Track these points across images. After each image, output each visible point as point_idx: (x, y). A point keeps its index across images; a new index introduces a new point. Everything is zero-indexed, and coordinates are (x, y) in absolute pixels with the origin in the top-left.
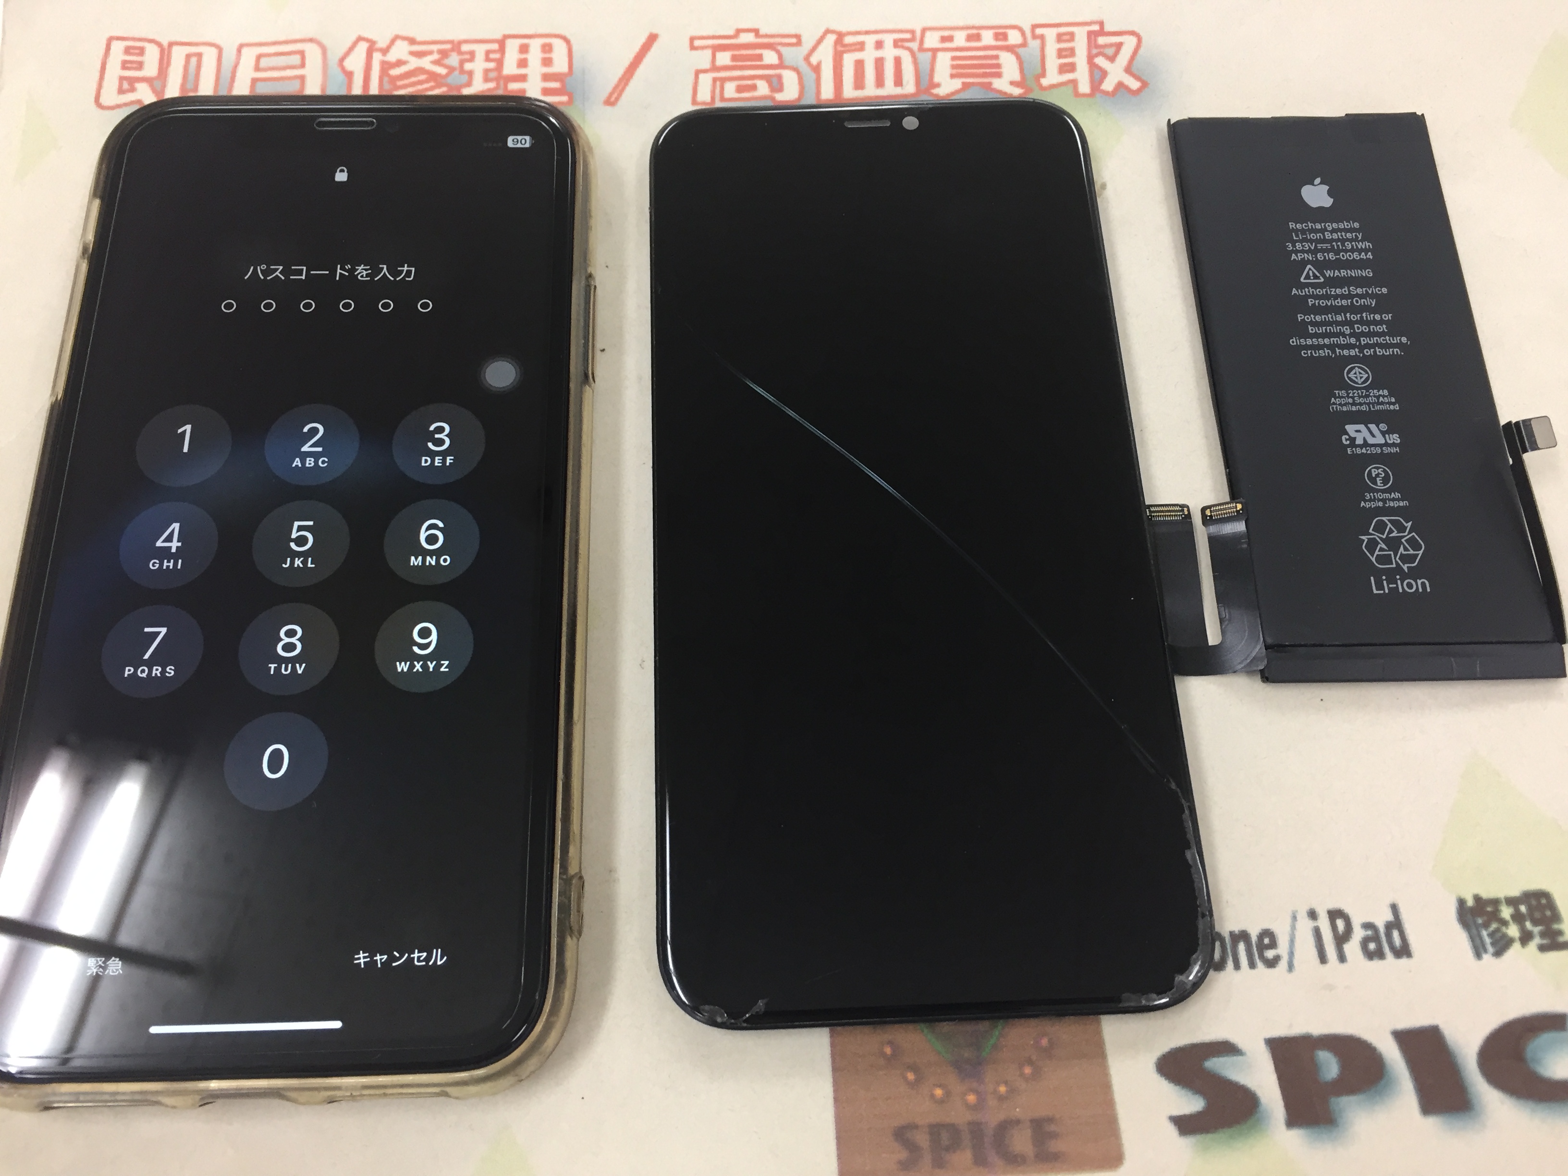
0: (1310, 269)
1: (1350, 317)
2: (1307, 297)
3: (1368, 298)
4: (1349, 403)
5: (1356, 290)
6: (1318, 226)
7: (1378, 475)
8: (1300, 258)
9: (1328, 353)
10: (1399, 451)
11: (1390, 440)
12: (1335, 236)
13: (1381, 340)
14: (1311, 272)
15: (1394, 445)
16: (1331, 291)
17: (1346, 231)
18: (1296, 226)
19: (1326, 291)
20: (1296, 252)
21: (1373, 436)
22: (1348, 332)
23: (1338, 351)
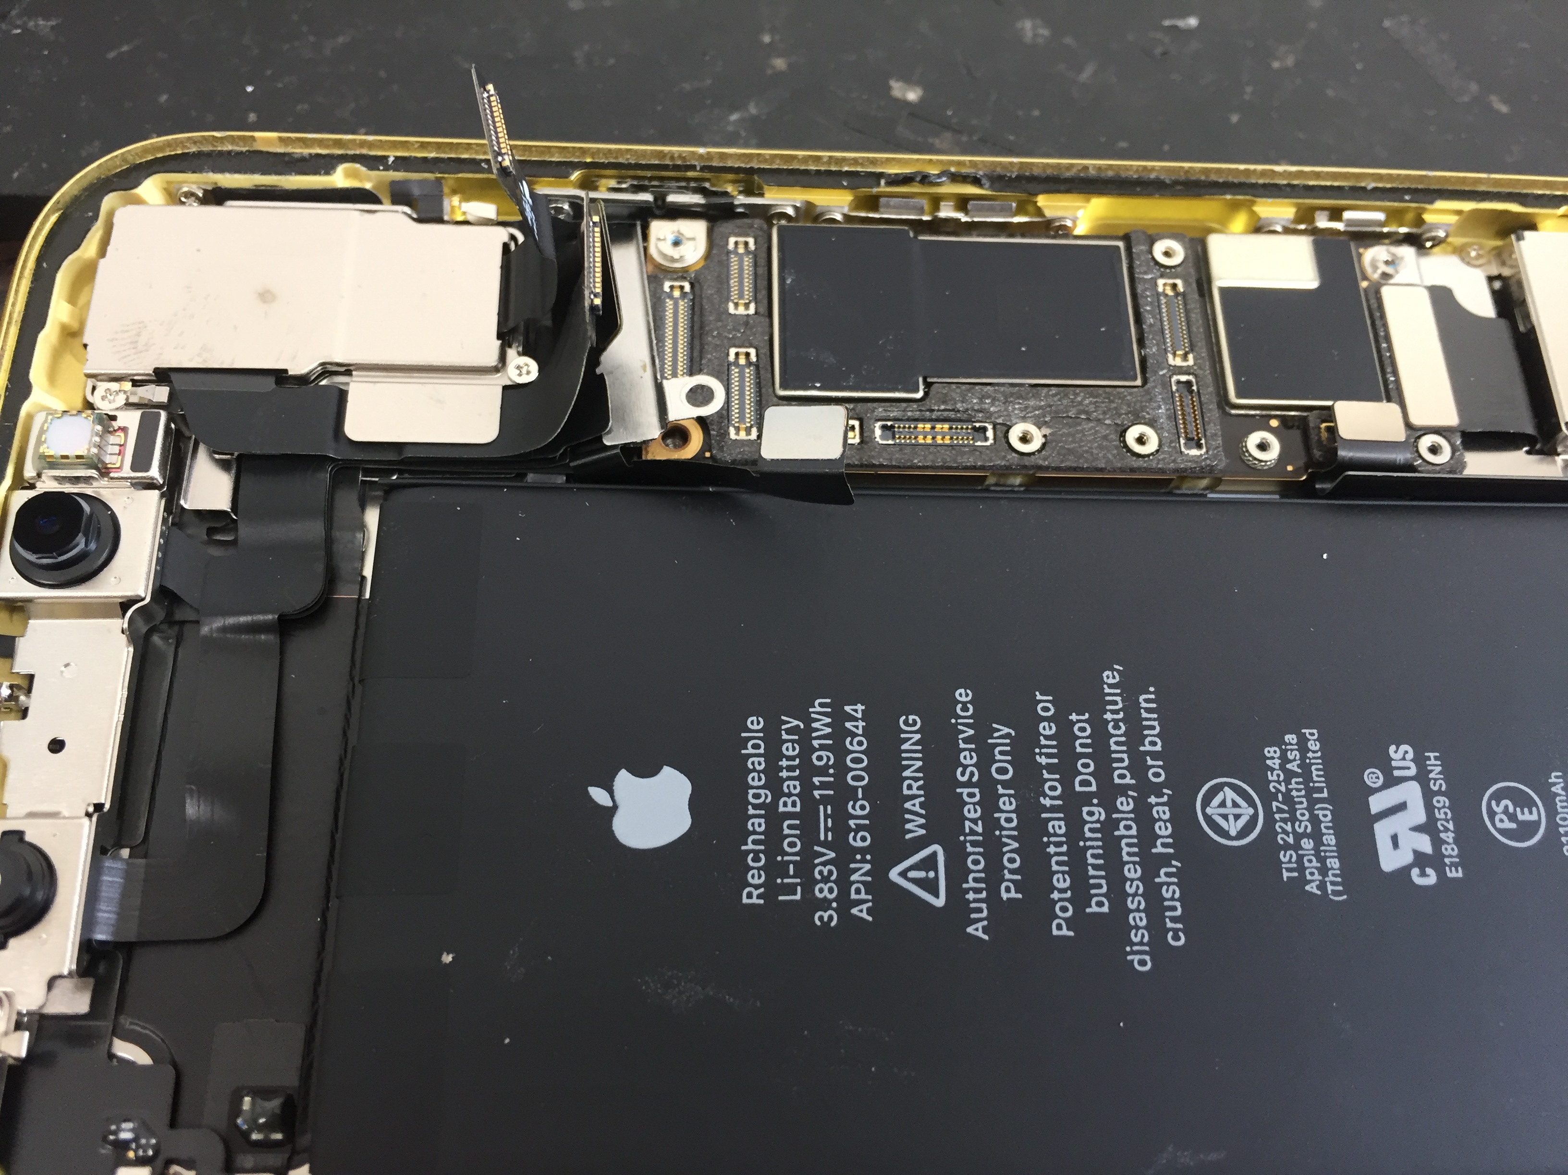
0: (903, 874)
1: (1052, 798)
2: (993, 898)
3: (990, 741)
4: (1317, 849)
5: (965, 767)
6: (758, 824)
7: (1512, 818)
8: (863, 896)
9: (1168, 875)
10: (1437, 754)
11: (1409, 768)
12: (794, 786)
13: (1118, 735)
14: (912, 874)
15: (1420, 760)
16: (973, 832)
17: (773, 754)
18: (757, 887)
19: (974, 844)
20: (845, 903)
21: (1401, 807)
22: (1100, 813)
23: (1159, 849)
